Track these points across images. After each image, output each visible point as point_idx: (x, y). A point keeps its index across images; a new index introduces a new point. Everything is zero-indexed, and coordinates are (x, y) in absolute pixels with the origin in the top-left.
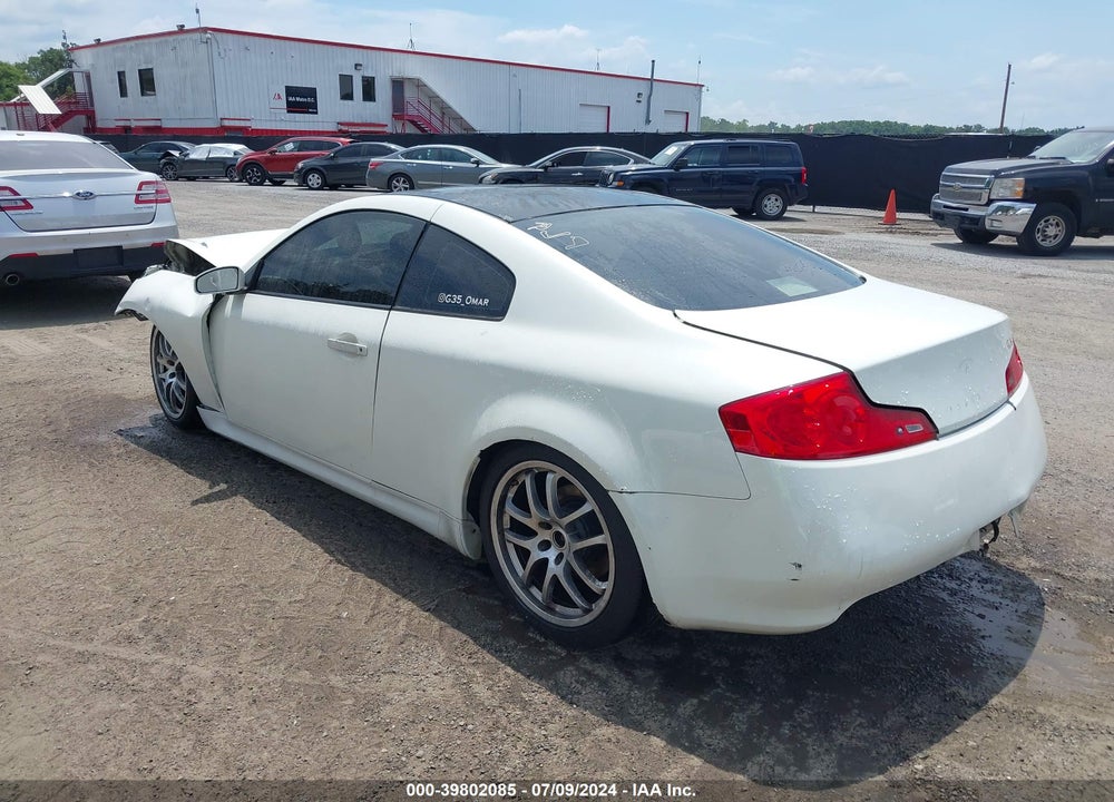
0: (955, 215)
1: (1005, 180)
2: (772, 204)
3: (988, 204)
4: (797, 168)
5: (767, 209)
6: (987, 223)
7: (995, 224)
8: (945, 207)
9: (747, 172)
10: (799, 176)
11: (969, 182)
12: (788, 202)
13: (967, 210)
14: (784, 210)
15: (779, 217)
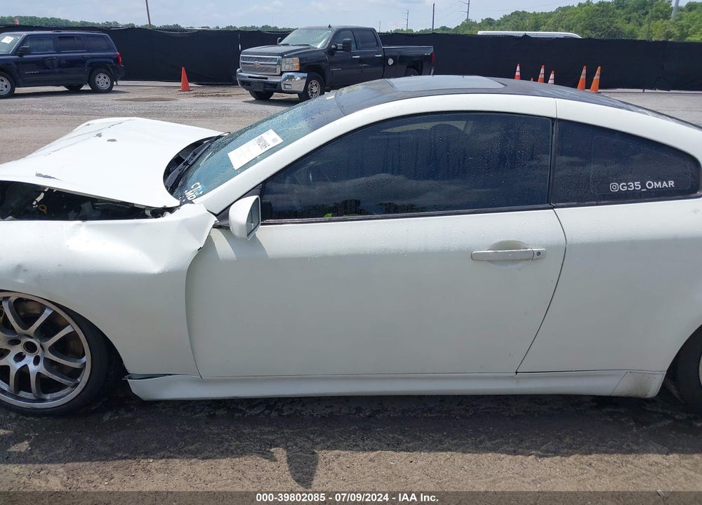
0: (259, 82)
1: (288, 59)
2: (102, 81)
3: (281, 75)
4: (113, 53)
5: (100, 85)
6: (283, 86)
7: (287, 86)
8: (250, 77)
9: (79, 56)
10: (116, 60)
11: (266, 61)
12: (113, 79)
13: (267, 78)
14: (112, 85)
15: (109, 91)
